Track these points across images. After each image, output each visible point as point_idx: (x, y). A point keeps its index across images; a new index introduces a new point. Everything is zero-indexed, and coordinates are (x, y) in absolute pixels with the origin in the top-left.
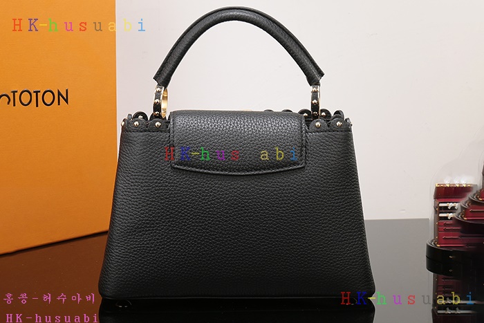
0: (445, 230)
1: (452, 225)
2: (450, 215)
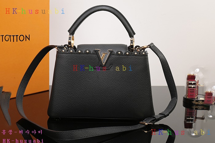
0: (191, 92)
1: (193, 90)
2: (193, 86)
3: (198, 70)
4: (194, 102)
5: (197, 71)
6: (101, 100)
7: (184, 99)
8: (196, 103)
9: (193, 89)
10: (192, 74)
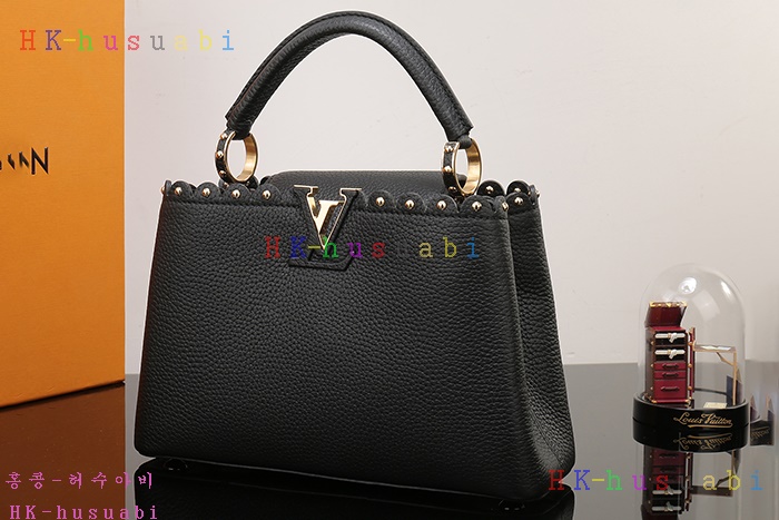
0: (665, 377)
1: (675, 368)
2: (673, 353)
3: (691, 284)
4: (681, 420)
5: (687, 287)
6: (310, 397)
7: (638, 405)
8: (694, 423)
9: (676, 363)
10: (668, 300)
